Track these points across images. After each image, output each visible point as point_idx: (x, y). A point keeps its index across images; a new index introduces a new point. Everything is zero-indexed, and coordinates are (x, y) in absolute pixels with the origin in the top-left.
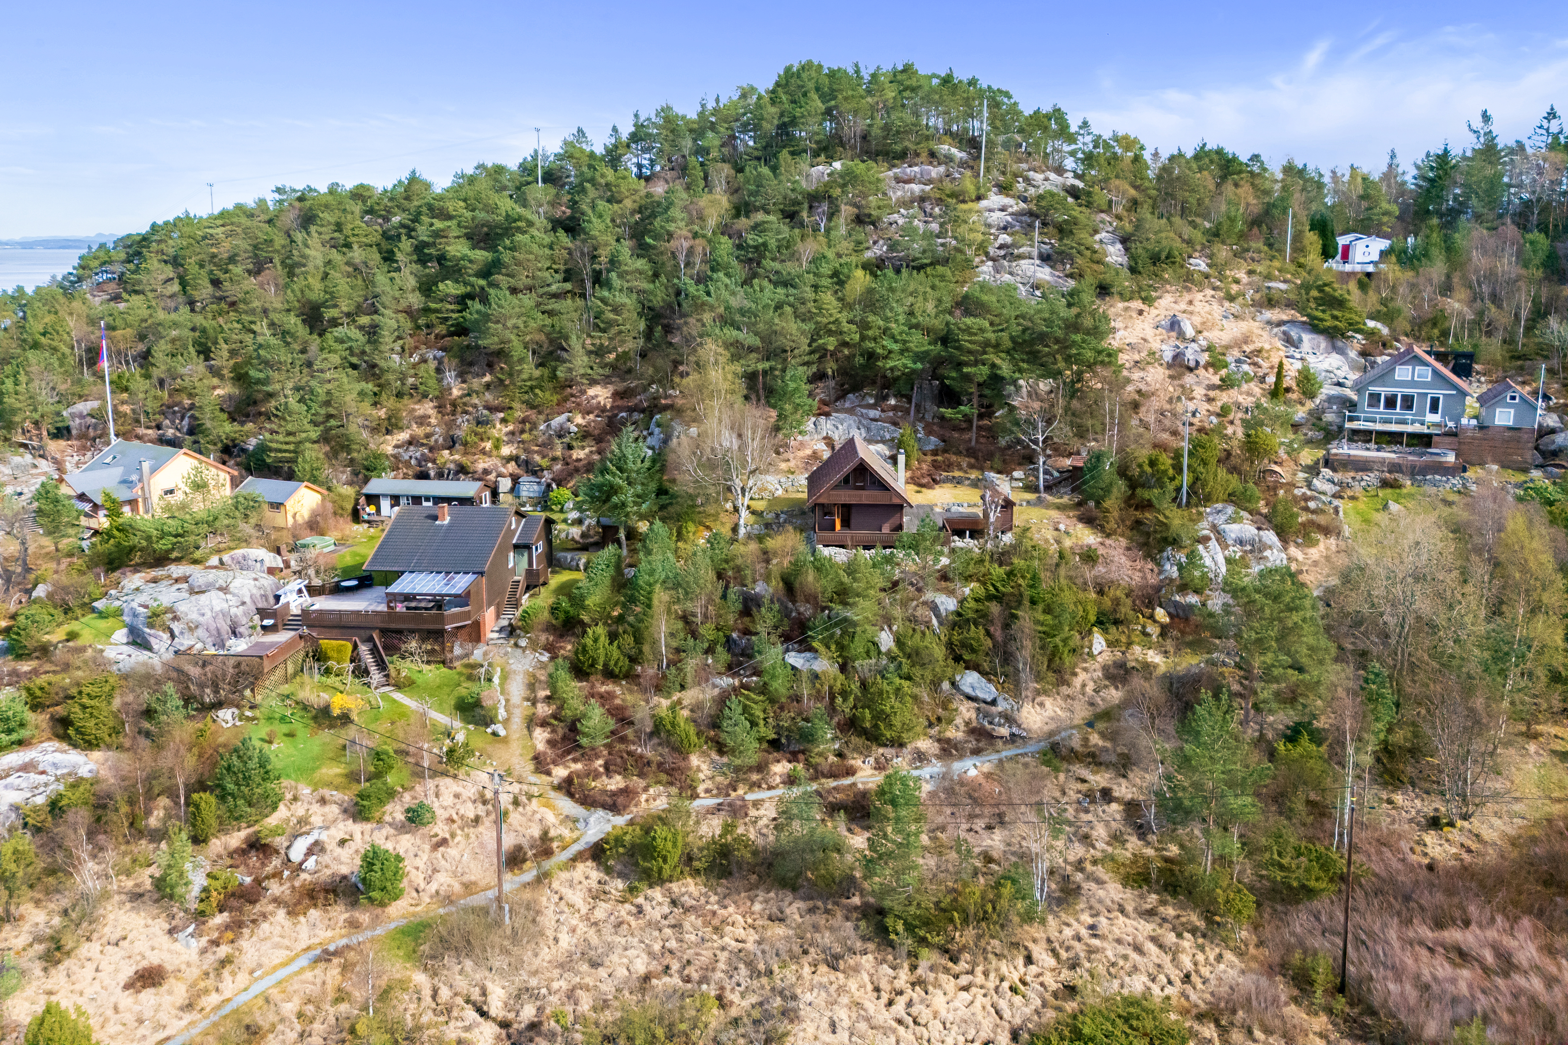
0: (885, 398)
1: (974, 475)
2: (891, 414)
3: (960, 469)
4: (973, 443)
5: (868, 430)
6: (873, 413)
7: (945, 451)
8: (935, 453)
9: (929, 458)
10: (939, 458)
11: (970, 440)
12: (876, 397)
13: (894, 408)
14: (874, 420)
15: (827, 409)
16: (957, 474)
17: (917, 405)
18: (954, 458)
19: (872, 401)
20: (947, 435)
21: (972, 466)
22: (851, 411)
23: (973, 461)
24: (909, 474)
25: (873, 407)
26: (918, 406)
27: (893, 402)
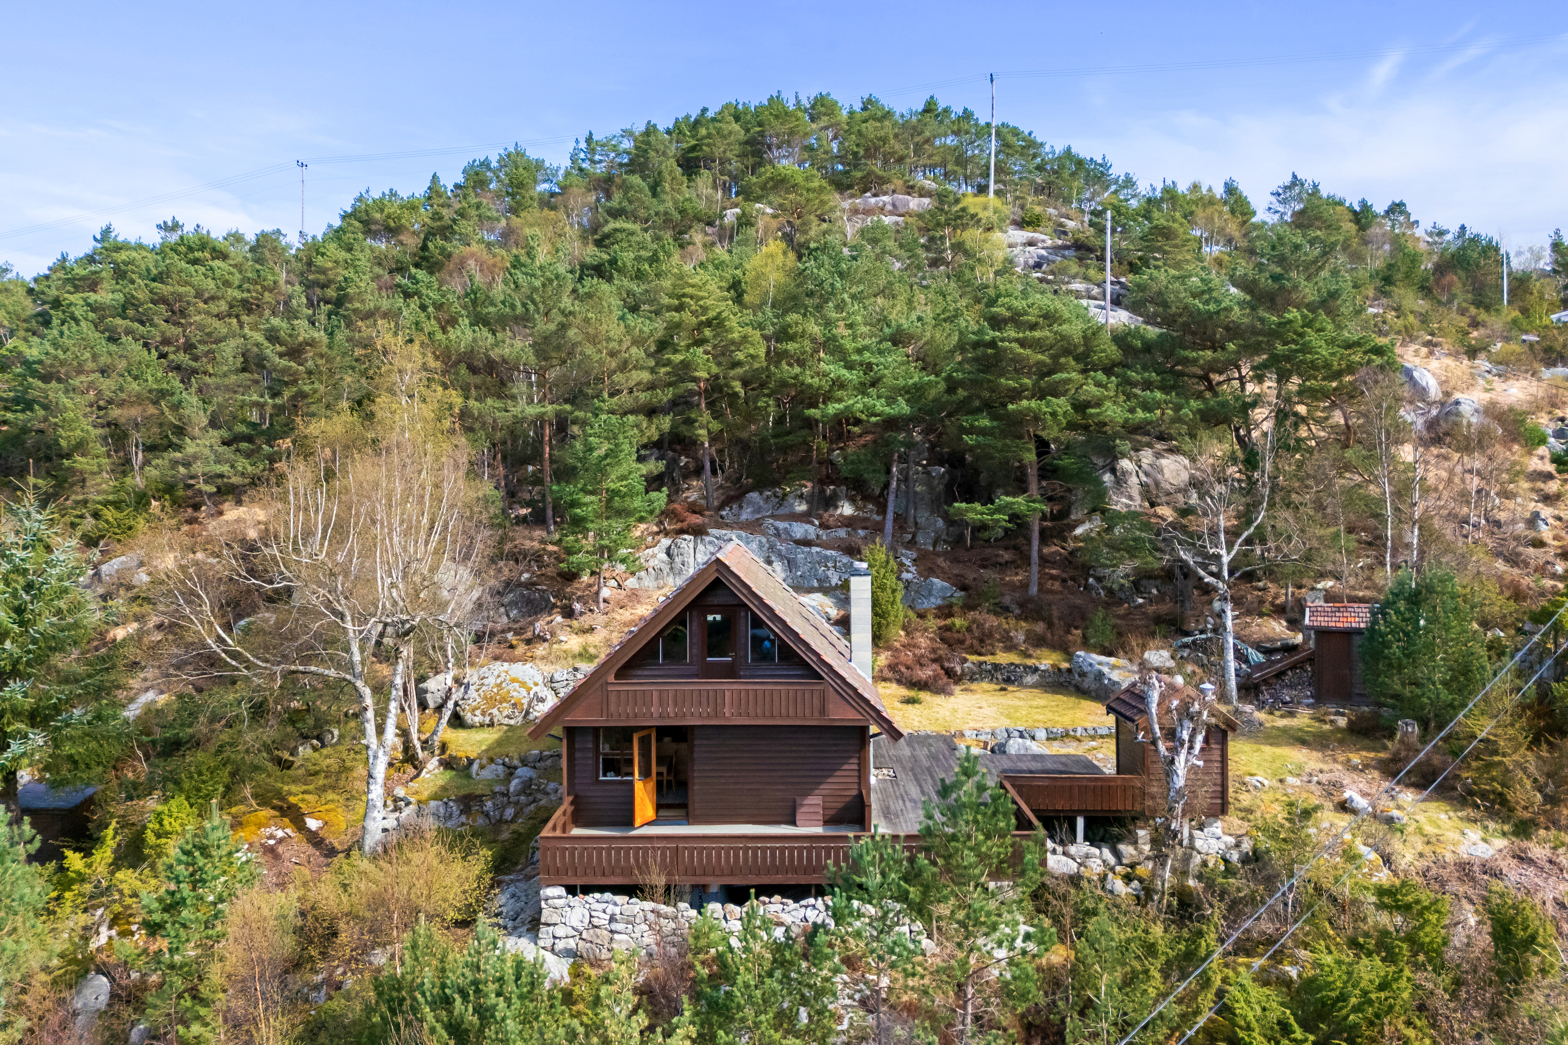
0: (830, 502)
1: (1047, 660)
2: (842, 533)
3: (1010, 646)
4: (1034, 590)
5: (791, 564)
6: (799, 530)
7: (968, 607)
8: (945, 611)
9: (933, 623)
10: (958, 622)
11: (1025, 586)
12: (809, 499)
13: (849, 523)
14: (807, 543)
15: (696, 519)
16: (1003, 658)
17: (897, 518)
18: (992, 621)
19: (802, 507)
20: (971, 575)
21: (1039, 642)
22: (753, 527)
23: (1040, 627)
24: (884, 659)
25: (804, 518)
26: (900, 521)
27: (847, 509)
